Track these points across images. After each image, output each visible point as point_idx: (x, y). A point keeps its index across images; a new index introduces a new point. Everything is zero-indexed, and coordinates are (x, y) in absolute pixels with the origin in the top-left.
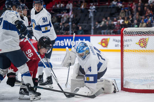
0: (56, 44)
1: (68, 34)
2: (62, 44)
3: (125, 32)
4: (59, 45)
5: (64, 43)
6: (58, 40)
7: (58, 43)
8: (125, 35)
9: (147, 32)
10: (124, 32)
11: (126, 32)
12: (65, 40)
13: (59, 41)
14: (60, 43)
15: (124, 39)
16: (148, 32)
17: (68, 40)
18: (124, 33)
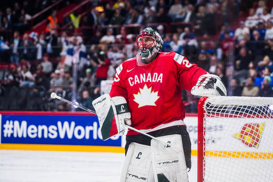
0: (37, 133)
1: (67, 110)
2: (53, 134)
3: (208, 105)
4: (46, 136)
5: (58, 131)
6: (41, 125)
7: (43, 131)
8: (209, 113)
9: (261, 108)
10: (205, 105)
11: (212, 107)
12: (59, 123)
13: (44, 127)
14: (48, 132)
15: (207, 123)
16: (265, 107)
17: (66, 124)
18: (205, 109)
